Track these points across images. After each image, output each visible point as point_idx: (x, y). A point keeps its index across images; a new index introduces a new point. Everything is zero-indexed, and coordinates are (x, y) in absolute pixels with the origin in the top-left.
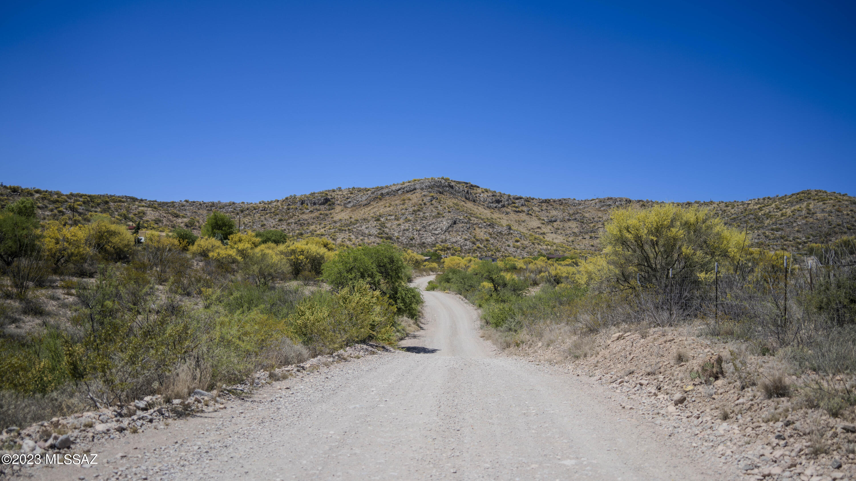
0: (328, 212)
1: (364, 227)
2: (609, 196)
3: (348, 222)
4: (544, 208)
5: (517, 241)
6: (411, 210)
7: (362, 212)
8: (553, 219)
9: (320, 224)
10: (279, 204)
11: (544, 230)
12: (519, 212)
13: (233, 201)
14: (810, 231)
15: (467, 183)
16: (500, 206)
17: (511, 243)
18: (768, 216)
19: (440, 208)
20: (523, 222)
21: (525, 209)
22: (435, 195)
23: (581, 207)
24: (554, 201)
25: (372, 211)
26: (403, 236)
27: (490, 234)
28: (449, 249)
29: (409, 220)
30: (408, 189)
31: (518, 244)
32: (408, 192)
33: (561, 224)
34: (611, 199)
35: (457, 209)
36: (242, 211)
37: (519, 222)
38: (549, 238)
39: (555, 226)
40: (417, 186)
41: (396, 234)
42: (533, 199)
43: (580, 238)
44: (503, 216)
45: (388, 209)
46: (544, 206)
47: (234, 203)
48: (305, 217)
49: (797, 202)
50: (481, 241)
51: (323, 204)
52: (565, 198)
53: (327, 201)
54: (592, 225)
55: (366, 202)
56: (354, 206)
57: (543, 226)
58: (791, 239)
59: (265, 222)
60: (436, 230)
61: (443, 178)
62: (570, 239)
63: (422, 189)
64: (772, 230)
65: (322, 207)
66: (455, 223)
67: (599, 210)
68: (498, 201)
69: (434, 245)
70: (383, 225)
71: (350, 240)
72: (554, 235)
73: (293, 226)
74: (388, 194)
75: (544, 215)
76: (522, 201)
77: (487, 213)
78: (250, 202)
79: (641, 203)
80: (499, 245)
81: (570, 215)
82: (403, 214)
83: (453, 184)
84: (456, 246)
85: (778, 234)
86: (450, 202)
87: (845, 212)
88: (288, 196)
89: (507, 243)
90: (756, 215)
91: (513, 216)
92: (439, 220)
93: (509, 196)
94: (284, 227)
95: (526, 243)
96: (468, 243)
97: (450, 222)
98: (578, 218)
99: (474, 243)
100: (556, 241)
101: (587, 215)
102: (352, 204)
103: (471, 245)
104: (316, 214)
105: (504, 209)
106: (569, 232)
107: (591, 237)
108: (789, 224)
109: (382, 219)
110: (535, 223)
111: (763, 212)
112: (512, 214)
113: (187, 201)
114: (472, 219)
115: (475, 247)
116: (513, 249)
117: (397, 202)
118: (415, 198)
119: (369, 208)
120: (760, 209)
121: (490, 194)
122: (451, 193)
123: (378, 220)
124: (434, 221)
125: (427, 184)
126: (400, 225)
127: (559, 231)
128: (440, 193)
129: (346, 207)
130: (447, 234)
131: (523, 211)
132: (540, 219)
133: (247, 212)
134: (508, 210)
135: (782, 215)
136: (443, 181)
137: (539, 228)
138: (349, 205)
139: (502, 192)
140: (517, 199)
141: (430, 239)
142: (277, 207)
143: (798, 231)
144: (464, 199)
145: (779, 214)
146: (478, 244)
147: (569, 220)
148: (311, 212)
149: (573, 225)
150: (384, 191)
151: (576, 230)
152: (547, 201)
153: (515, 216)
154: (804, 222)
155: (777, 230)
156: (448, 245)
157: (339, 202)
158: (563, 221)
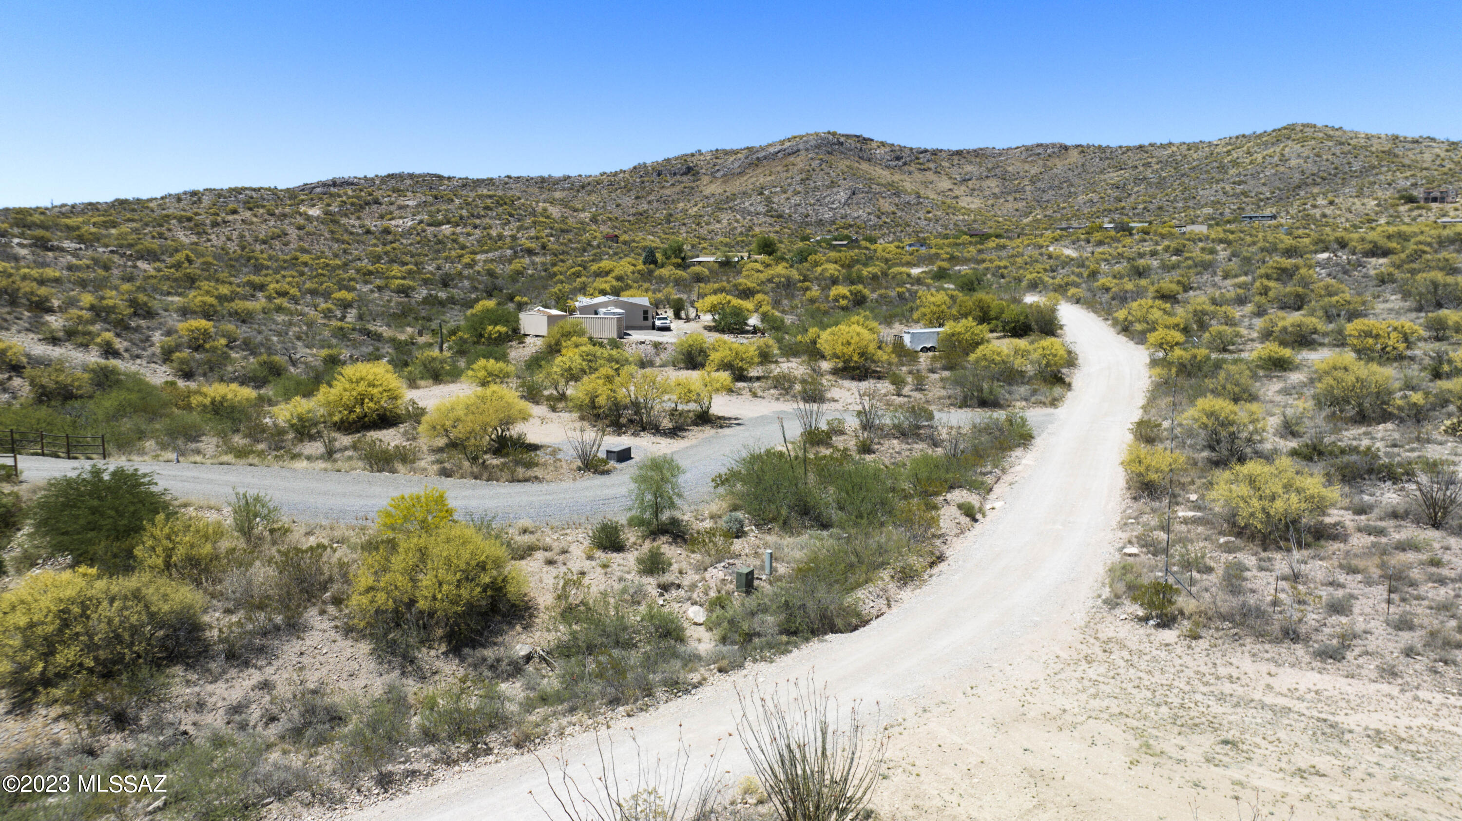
0: (693, 185)
1: (747, 204)
2: (1040, 142)
3: (724, 197)
4: (956, 162)
5: (929, 212)
6: (798, 178)
7: (738, 183)
8: (967, 177)
9: (689, 201)
10: (627, 175)
11: (957, 192)
12: (925, 170)
13: (567, 173)
14: (1278, 184)
15: (858, 137)
16: (901, 163)
17: (921, 214)
18: (1235, 163)
19: (833, 174)
20: (931, 183)
21: (932, 165)
22: (825, 158)
23: (1002, 158)
24: (968, 152)
25: (750, 182)
26: (795, 213)
27: (897, 205)
28: (851, 226)
29: (799, 193)
30: (790, 151)
31: (930, 215)
32: (789, 154)
33: (978, 183)
34: (1041, 145)
35: (854, 175)
36: (583, 187)
37: (926, 184)
38: (964, 202)
39: (970, 186)
40: (801, 147)
41: (787, 211)
42: (941, 151)
43: (1002, 200)
44: (905, 177)
45: (770, 178)
46: (956, 158)
47: (569, 177)
48: (667, 192)
49: (1273, 144)
50: (887, 214)
51: (685, 174)
52: (982, 146)
53: (689, 170)
54: (1016, 182)
55: (739, 170)
56: (724, 175)
57: (956, 187)
58: (1253, 194)
59: (620, 201)
60: (833, 203)
61: (829, 133)
62: (990, 202)
63: (807, 150)
64: (1234, 183)
65: (685, 178)
66: (854, 193)
67: (1025, 161)
68: (898, 158)
69: (833, 222)
70: (769, 201)
71: (737, 221)
72: (969, 199)
73: (655, 204)
74: (765, 158)
75: (956, 173)
76: (928, 155)
77: (885, 175)
78: (588, 174)
79: (1080, 149)
80: (908, 218)
81: (989, 170)
82: (789, 185)
83: (842, 139)
84: (859, 222)
85: (1239, 189)
86: (843, 164)
87: (1325, 157)
88: (635, 164)
89: (918, 215)
90: (1221, 162)
91: (918, 176)
92: (835, 190)
93: (911, 149)
94: (645, 206)
95: (939, 213)
96: (872, 217)
97: (849, 193)
98: (999, 174)
99: (879, 217)
100: (973, 206)
101: (1010, 169)
102: (721, 173)
103: (876, 220)
104: (678, 188)
105: (906, 168)
106: (987, 193)
107: (1015, 199)
108: (1255, 176)
109: (766, 193)
110: (945, 184)
111: (1229, 158)
112: (916, 173)
113: (509, 177)
114: (874, 186)
115: (881, 223)
116: (925, 223)
117: (779, 168)
118: (800, 162)
119: (745, 178)
120: (1228, 152)
121: (887, 149)
122: (842, 153)
123: (761, 194)
124: (829, 192)
125: (813, 143)
126: (788, 199)
127: (976, 193)
128: (829, 153)
129: (715, 177)
130: (846, 207)
131: (930, 169)
132: (951, 178)
133: (589, 188)
134: (911, 169)
135: (1251, 163)
136: (831, 137)
137: (950, 190)
138: (719, 175)
139: (902, 145)
140: (922, 152)
141: (828, 215)
142: (626, 181)
143: (1264, 184)
144: (857, 159)
145: (1248, 161)
146: (884, 218)
147: (987, 177)
148: (673, 185)
149: (993, 184)
150: (761, 155)
151: (996, 190)
152: (959, 153)
153: (920, 176)
154: (1273, 171)
155: (1240, 183)
156: (850, 221)
157: (704, 171)
158: (980, 178)
